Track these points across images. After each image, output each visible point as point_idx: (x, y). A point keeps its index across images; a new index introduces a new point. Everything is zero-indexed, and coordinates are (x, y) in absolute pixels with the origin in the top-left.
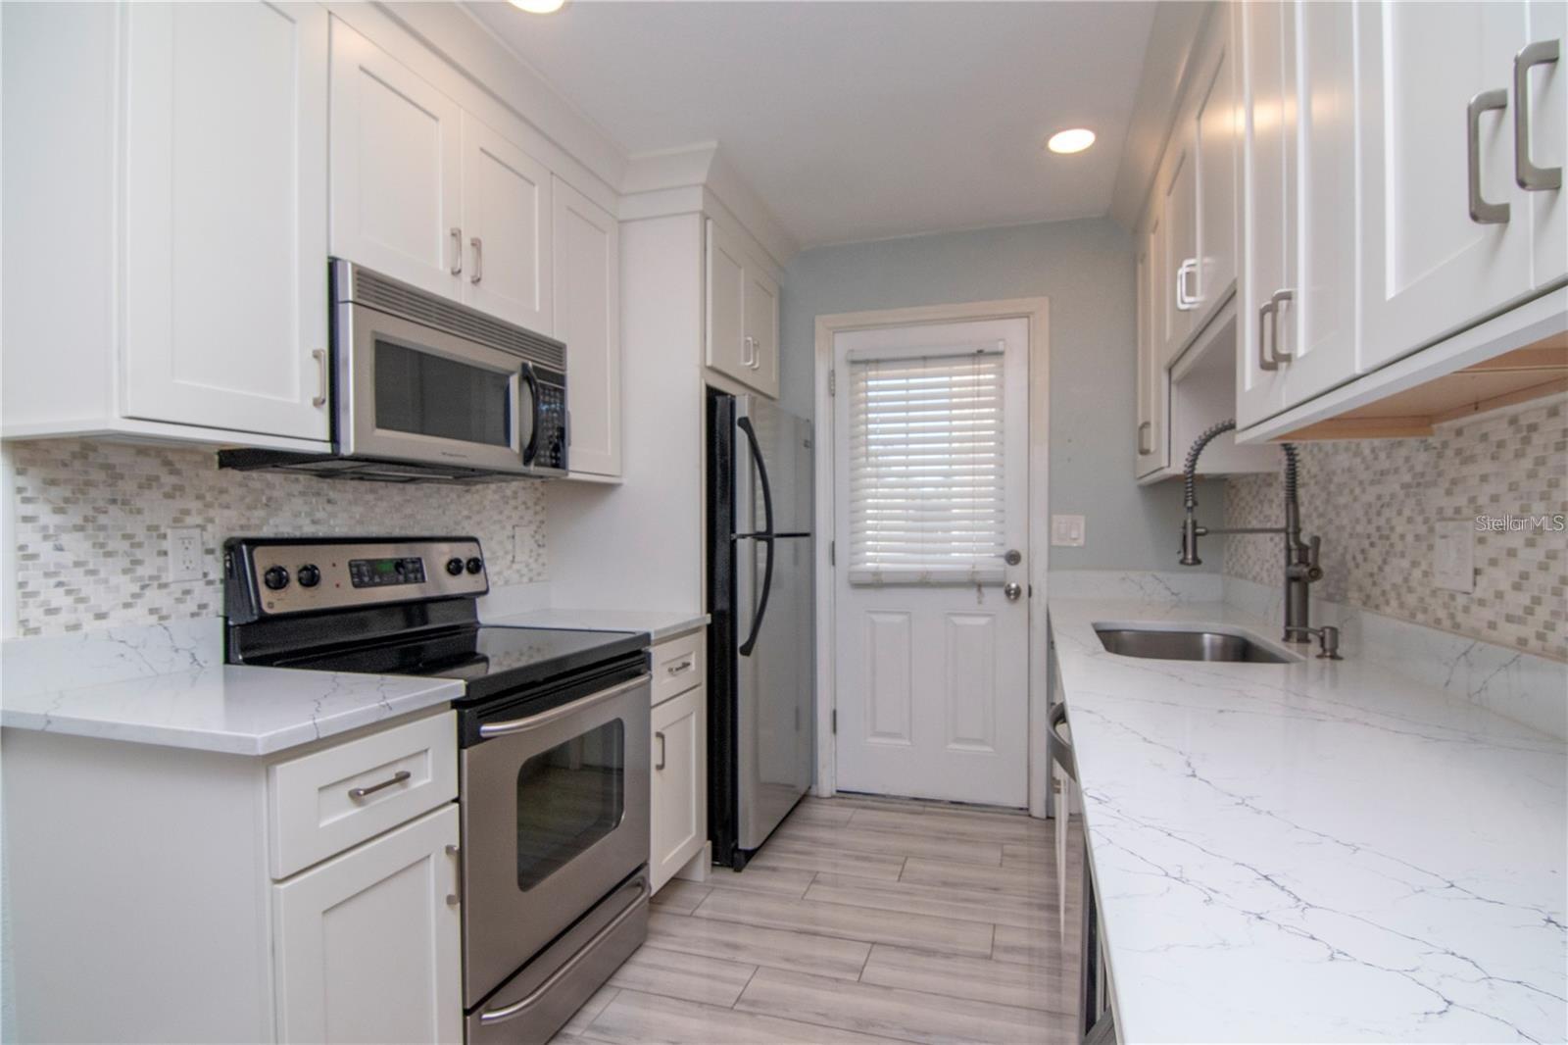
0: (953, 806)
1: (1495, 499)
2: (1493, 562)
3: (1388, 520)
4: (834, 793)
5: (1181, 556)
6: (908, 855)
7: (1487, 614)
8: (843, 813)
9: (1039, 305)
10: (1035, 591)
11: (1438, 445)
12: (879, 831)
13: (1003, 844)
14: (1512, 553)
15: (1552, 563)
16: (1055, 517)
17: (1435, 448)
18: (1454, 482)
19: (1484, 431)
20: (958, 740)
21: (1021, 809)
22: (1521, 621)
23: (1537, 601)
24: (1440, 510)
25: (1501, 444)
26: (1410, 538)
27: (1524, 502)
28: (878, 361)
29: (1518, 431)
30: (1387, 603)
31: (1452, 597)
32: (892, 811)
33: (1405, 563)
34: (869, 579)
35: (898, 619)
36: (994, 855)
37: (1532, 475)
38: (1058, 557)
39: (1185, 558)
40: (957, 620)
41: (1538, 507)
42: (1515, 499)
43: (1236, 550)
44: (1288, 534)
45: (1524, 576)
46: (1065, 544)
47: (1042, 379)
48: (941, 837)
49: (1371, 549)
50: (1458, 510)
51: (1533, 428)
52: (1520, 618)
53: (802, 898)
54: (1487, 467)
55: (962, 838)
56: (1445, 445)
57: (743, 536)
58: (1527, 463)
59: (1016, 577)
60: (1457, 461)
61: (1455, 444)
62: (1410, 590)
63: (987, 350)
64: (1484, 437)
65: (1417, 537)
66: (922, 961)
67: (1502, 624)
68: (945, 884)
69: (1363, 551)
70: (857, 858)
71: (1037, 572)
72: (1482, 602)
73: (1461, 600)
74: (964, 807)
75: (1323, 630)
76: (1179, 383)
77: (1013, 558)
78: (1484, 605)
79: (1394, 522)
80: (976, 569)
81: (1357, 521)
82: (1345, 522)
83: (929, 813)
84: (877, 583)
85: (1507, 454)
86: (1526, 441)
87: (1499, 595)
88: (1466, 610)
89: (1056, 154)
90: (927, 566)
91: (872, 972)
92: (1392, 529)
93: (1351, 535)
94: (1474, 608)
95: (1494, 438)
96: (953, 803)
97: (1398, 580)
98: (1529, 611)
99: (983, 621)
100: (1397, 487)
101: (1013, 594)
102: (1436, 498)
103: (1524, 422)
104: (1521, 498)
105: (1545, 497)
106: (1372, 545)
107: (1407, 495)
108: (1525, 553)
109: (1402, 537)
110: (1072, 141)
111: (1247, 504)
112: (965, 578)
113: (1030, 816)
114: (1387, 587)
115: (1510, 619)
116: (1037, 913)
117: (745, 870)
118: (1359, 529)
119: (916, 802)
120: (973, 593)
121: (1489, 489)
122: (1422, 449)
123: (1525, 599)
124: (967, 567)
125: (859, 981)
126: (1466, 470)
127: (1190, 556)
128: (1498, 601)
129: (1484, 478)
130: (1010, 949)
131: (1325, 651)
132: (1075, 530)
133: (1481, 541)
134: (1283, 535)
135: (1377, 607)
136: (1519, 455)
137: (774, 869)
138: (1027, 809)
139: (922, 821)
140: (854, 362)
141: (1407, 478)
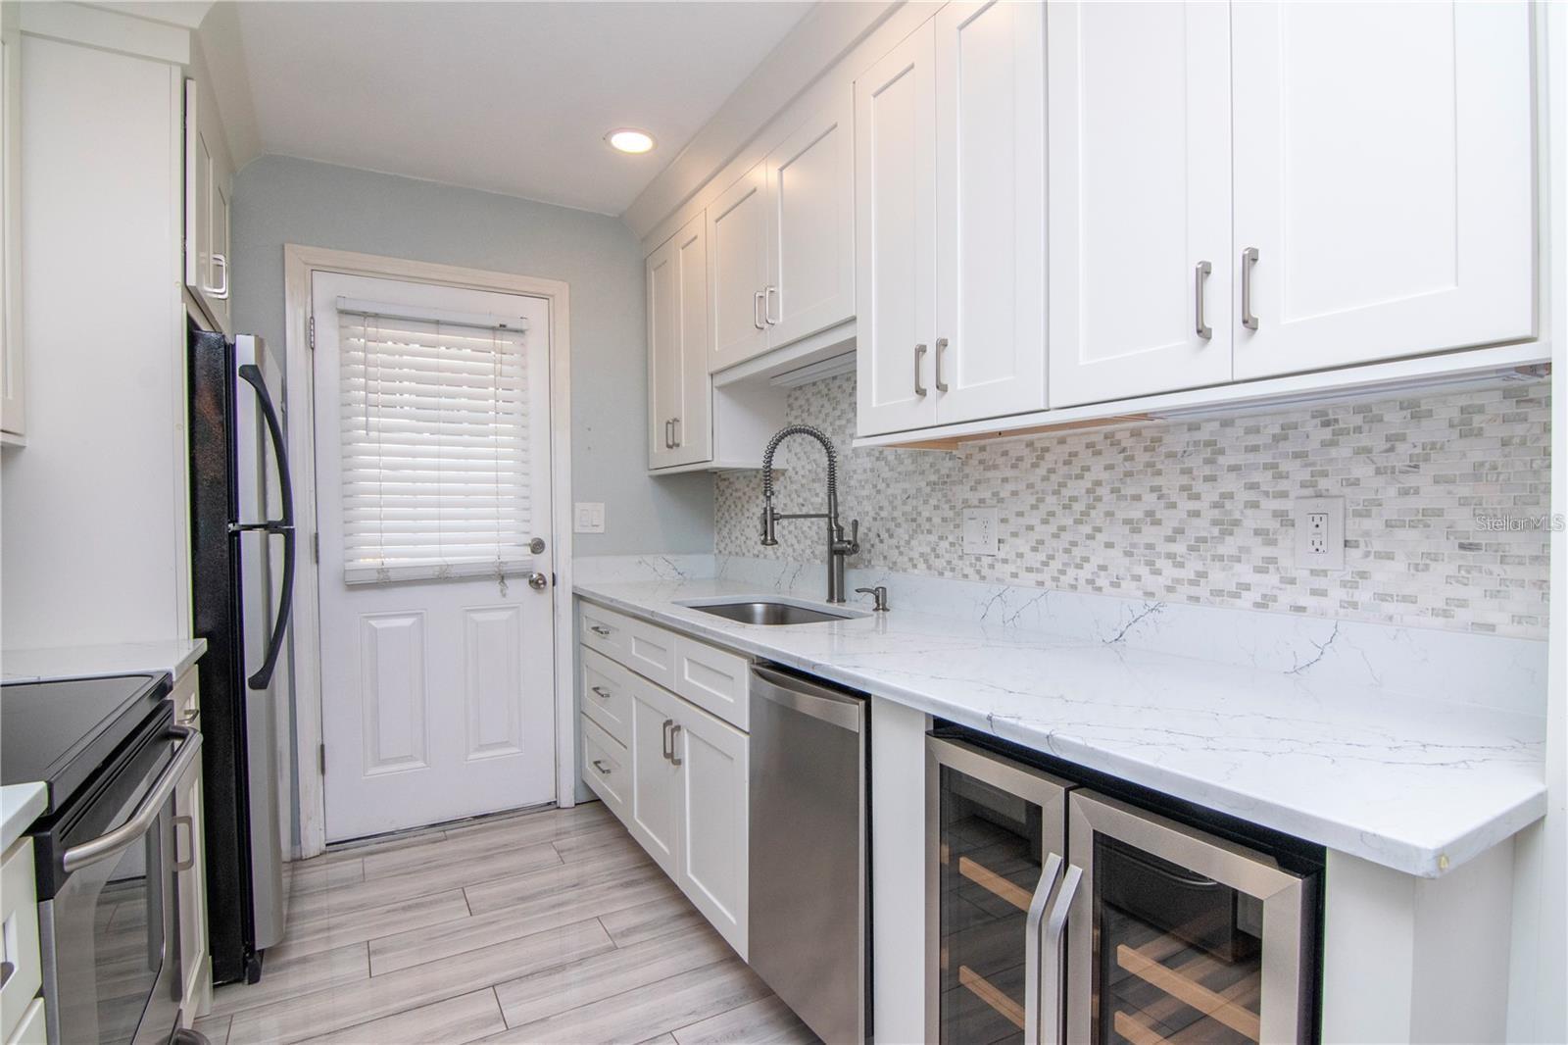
0: (477, 821)
1: (1014, 493)
2: (1015, 535)
3: (915, 508)
4: (324, 847)
5: (763, 538)
6: (462, 887)
7: (1011, 568)
8: (348, 868)
9: (560, 289)
10: (559, 580)
11: (963, 457)
12: (409, 873)
13: (551, 842)
14: (1030, 528)
15: (1063, 534)
16: (577, 504)
17: (959, 458)
18: (978, 482)
19: (1005, 449)
20: (481, 748)
21: (549, 804)
22: (1038, 571)
23: (1051, 557)
24: (965, 501)
25: (1020, 459)
26: (937, 520)
27: (1040, 495)
28: (376, 316)
29: (1035, 450)
30: (915, 566)
31: (978, 559)
32: (408, 847)
33: (933, 538)
34: (374, 577)
35: (407, 622)
36: (550, 855)
37: (1045, 479)
38: (582, 544)
39: (766, 539)
40: (478, 617)
41: (1051, 500)
42: (1032, 494)
43: (730, 533)
44: (830, 518)
45: (1041, 542)
46: (587, 530)
47: (563, 365)
48: (486, 856)
49: (897, 529)
50: (982, 501)
51: (1046, 450)
52: (1037, 569)
53: (371, 977)
54: (1009, 473)
55: (508, 850)
56: (969, 457)
57: (250, 528)
58: (1042, 471)
59: (542, 565)
60: (982, 468)
61: (979, 456)
62: (937, 556)
63: (509, 326)
64: (1005, 453)
65: (944, 520)
66: (557, 979)
67: (1023, 574)
68: (523, 899)
69: (888, 530)
70: (405, 909)
71: (562, 562)
72: (1005, 561)
73: (986, 561)
74: (490, 819)
75: (877, 589)
76: (720, 388)
77: (537, 547)
78: (1007, 563)
79: (920, 509)
80: (501, 560)
81: (881, 508)
82: (868, 508)
83: (454, 836)
84: (384, 582)
85: (1026, 464)
86: (1041, 458)
87: (1020, 555)
88: (992, 566)
89: (614, 148)
90: (447, 559)
91: (513, 1014)
92: (920, 514)
93: (875, 519)
94: (998, 565)
95: (1013, 454)
96: (476, 817)
97: (927, 550)
98: (1045, 564)
99: (504, 615)
100: (923, 484)
101: (537, 584)
102: (962, 492)
103: (1038, 445)
104: (1037, 493)
105: (1056, 493)
106: (898, 525)
107: (933, 490)
108: (1039, 528)
109: (929, 519)
110: (632, 143)
111: (744, 494)
112: (491, 570)
113: (559, 808)
114: (915, 555)
115: (1029, 570)
116: (630, 891)
117: (262, 977)
118: (884, 514)
119: (434, 829)
120: (494, 587)
121: (1010, 487)
122: (947, 459)
123: (1042, 556)
124: (492, 558)
125: (508, 1029)
126: (990, 474)
127: (769, 538)
128: (1019, 559)
129: (1005, 480)
130: (626, 933)
131: (878, 605)
132: (595, 515)
133: (1004, 521)
134: (827, 519)
135: (905, 570)
136: (1035, 465)
137: (304, 960)
138: (555, 802)
139: (449, 847)
140: (343, 312)
141: (933, 478)
